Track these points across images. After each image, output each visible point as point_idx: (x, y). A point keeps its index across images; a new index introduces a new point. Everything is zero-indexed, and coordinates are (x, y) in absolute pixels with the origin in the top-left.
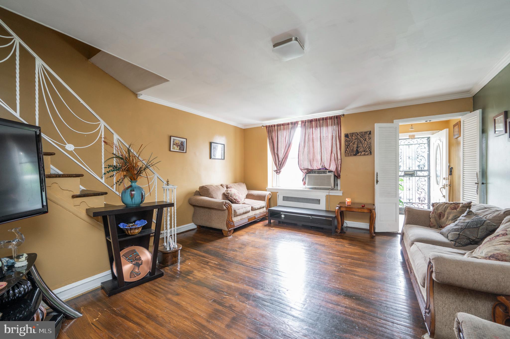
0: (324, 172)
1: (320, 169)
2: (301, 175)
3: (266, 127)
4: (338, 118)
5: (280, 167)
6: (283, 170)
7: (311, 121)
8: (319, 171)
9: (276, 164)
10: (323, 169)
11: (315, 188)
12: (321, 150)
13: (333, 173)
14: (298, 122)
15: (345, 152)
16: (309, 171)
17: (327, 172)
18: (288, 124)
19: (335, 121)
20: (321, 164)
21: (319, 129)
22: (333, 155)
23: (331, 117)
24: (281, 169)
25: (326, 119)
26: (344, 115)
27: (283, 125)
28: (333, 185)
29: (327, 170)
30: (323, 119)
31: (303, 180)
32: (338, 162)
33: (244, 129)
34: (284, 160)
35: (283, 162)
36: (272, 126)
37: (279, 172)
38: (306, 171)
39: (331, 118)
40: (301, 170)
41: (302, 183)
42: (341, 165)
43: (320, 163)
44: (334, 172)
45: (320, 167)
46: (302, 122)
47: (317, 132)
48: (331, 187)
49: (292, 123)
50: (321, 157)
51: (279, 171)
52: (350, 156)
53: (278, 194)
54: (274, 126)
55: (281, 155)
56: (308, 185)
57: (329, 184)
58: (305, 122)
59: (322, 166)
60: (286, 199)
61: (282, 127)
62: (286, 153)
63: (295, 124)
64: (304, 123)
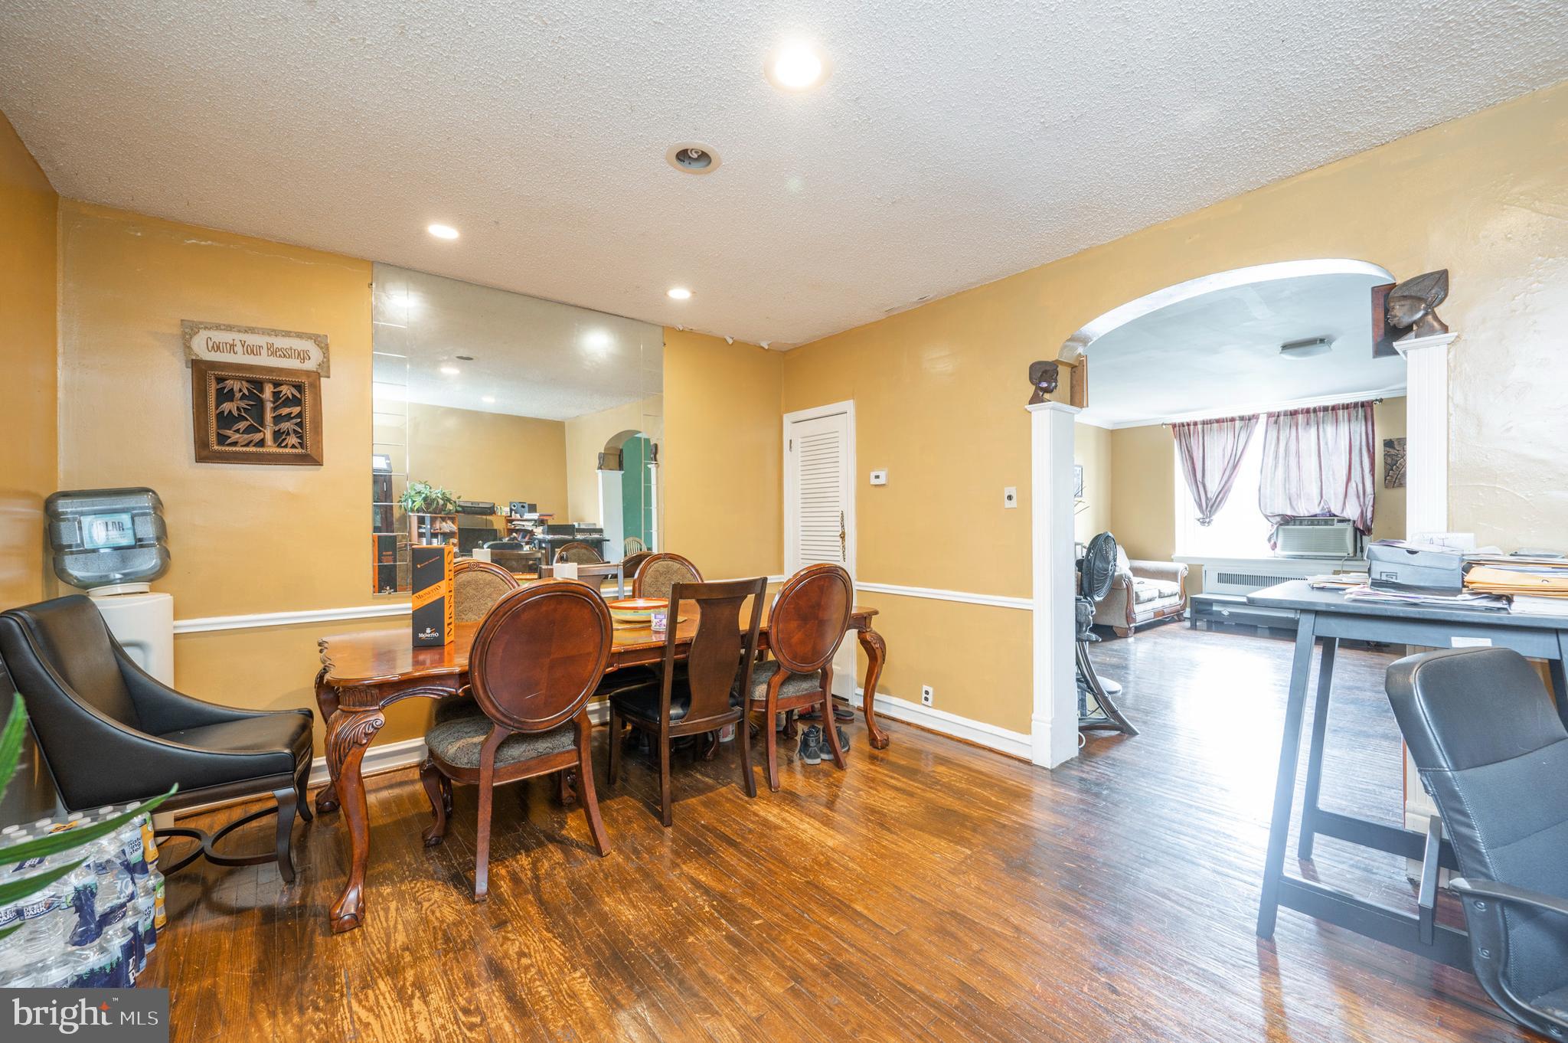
0: (1326, 523)
1: (1315, 516)
2: (1267, 528)
3: (1174, 426)
4: (1366, 406)
5: (1210, 512)
6: (1216, 517)
7: (1294, 413)
8: (1313, 520)
9: (1200, 506)
10: (1323, 515)
11: (1302, 557)
12: (1321, 475)
13: (1351, 523)
14: (1259, 415)
15: (1386, 480)
16: (1287, 520)
17: (1336, 521)
18: (1233, 420)
19: (1357, 413)
20: (1319, 505)
21: (1313, 430)
22: (1354, 485)
23: (1348, 405)
24: (1214, 514)
25: (1334, 408)
26: (1381, 400)
27: (1218, 421)
28: (1351, 550)
29: (1336, 518)
30: (1325, 409)
31: (1269, 540)
32: (1367, 499)
33: (1112, 431)
34: (1220, 496)
35: (1219, 499)
36: (1188, 425)
37: (1209, 522)
38: (1278, 519)
39: (1346, 407)
40: (1267, 517)
41: (1268, 546)
42: (1373, 507)
43: (1317, 502)
44: (1354, 522)
45: (1318, 511)
46: (1270, 415)
47: (1308, 437)
48: (1346, 554)
49: (1242, 418)
50: (1319, 491)
51: (1208, 520)
52: (1398, 486)
53: (1204, 569)
54: (1195, 424)
55: (1213, 486)
56: (1284, 548)
57: (1341, 547)
58: (1278, 416)
59: (1323, 509)
60: (1224, 578)
61: (1215, 425)
62: (1226, 482)
63: (1248, 420)
64: (1275, 417)
